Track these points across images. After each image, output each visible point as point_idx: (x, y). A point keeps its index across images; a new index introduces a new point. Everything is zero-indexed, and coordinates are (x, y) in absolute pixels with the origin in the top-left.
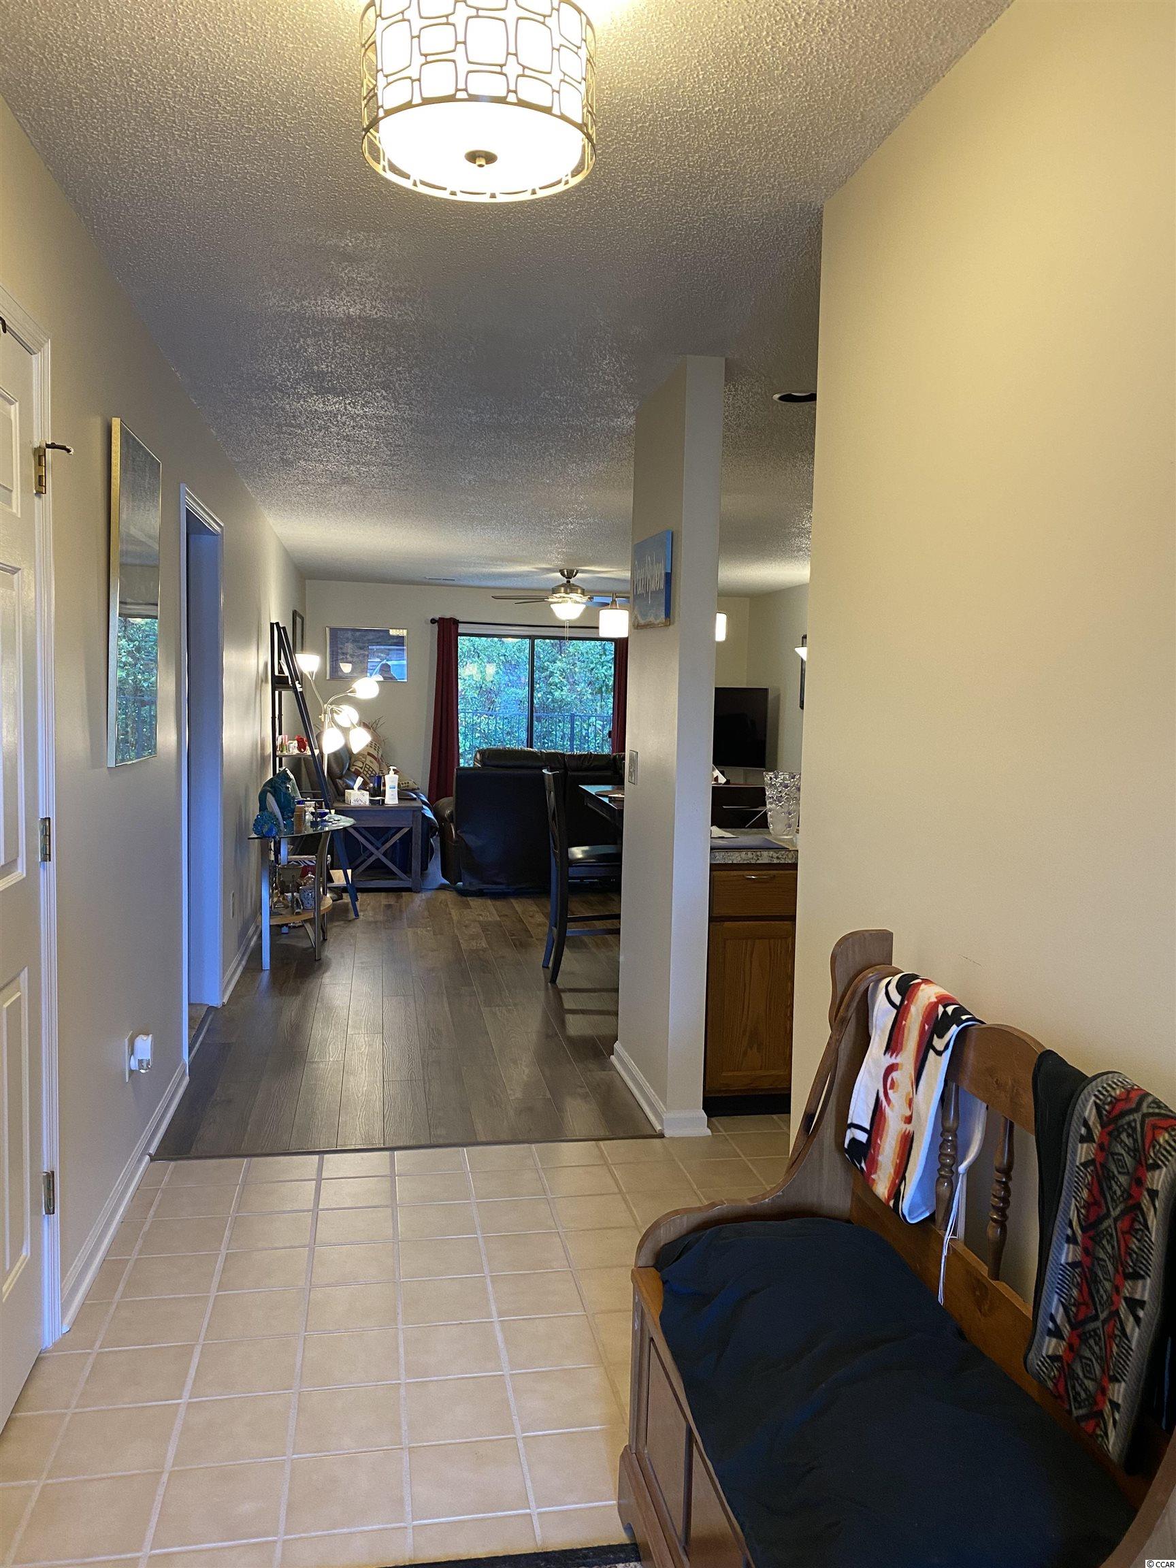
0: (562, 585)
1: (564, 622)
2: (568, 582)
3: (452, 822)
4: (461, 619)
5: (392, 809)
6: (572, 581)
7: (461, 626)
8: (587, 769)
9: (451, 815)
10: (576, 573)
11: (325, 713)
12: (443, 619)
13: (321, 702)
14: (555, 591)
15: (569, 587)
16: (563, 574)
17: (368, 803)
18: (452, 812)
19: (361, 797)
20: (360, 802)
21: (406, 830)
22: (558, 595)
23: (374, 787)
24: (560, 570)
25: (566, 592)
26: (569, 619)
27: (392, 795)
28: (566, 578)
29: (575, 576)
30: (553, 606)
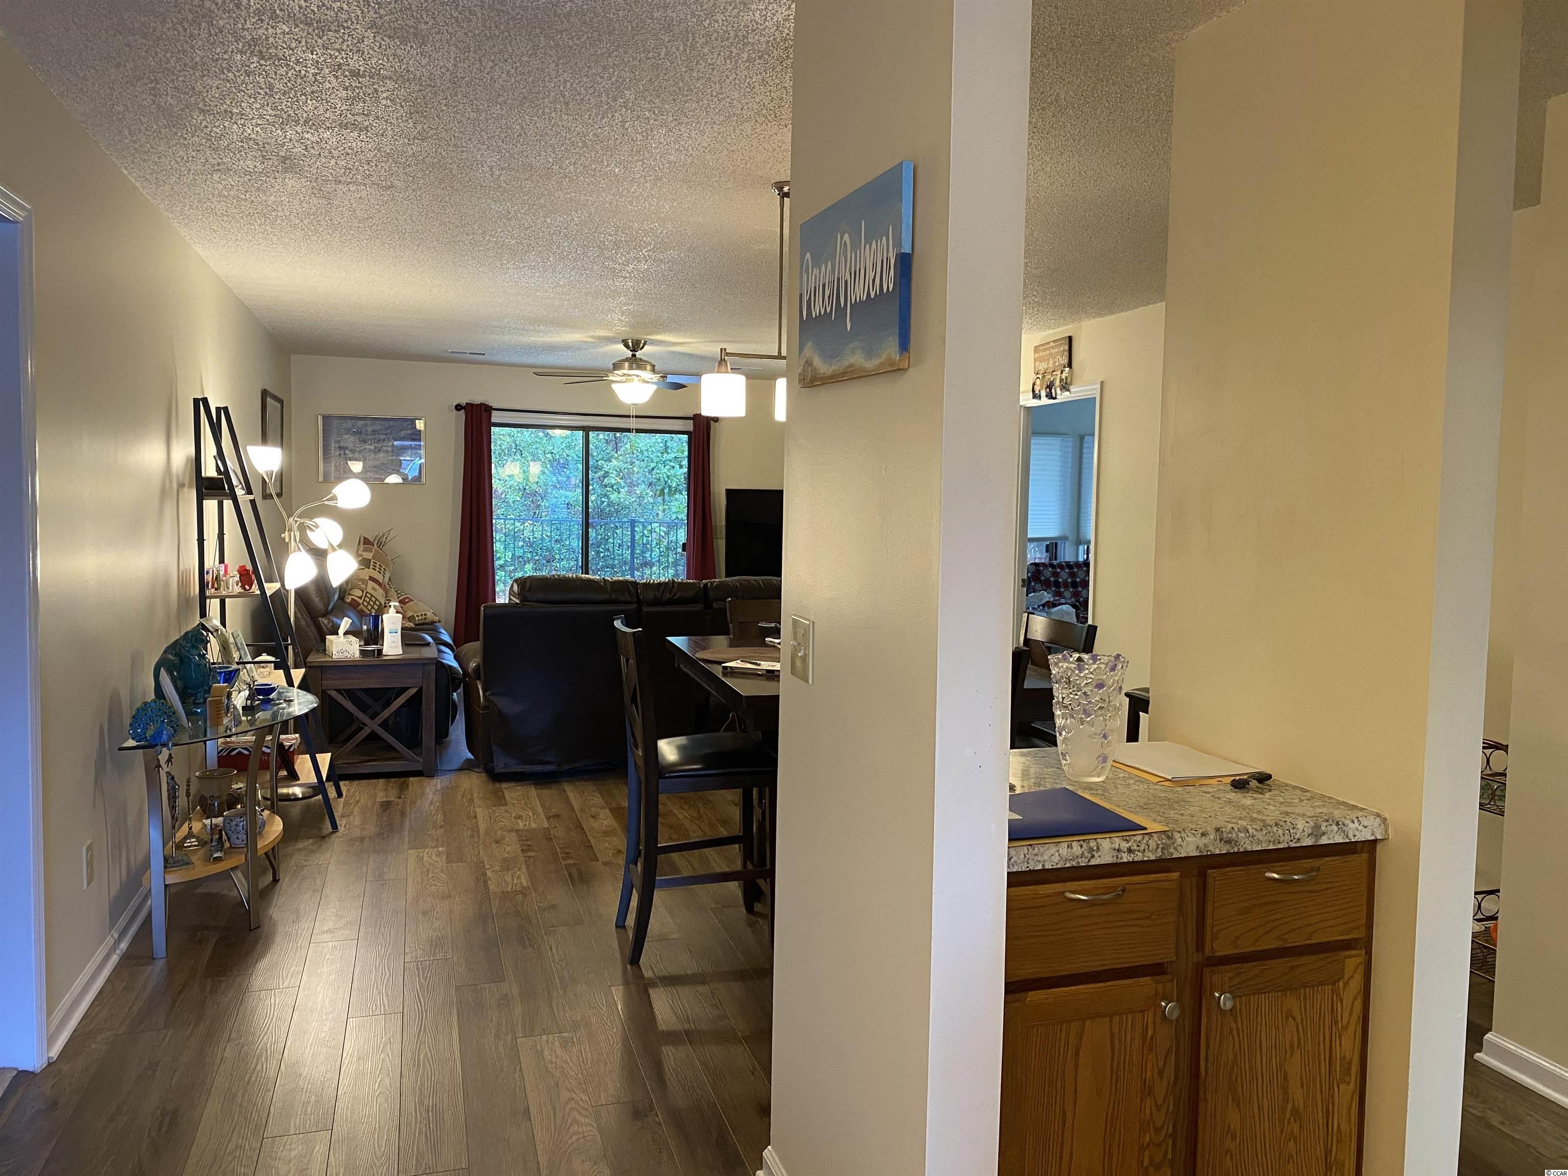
0: (627, 360)
1: (628, 407)
2: (634, 356)
3: (479, 679)
4: (495, 406)
5: (394, 665)
6: (639, 354)
7: (494, 413)
8: (670, 602)
9: (477, 669)
10: (644, 344)
11: (290, 530)
12: (472, 405)
13: (284, 514)
14: (617, 366)
15: (635, 362)
16: (627, 346)
17: (357, 654)
18: (478, 666)
19: (347, 647)
20: (346, 654)
21: (413, 691)
22: (620, 372)
23: (368, 630)
24: (623, 341)
25: (631, 368)
26: (635, 405)
27: (393, 642)
28: (631, 351)
29: (642, 348)
30: (614, 386)
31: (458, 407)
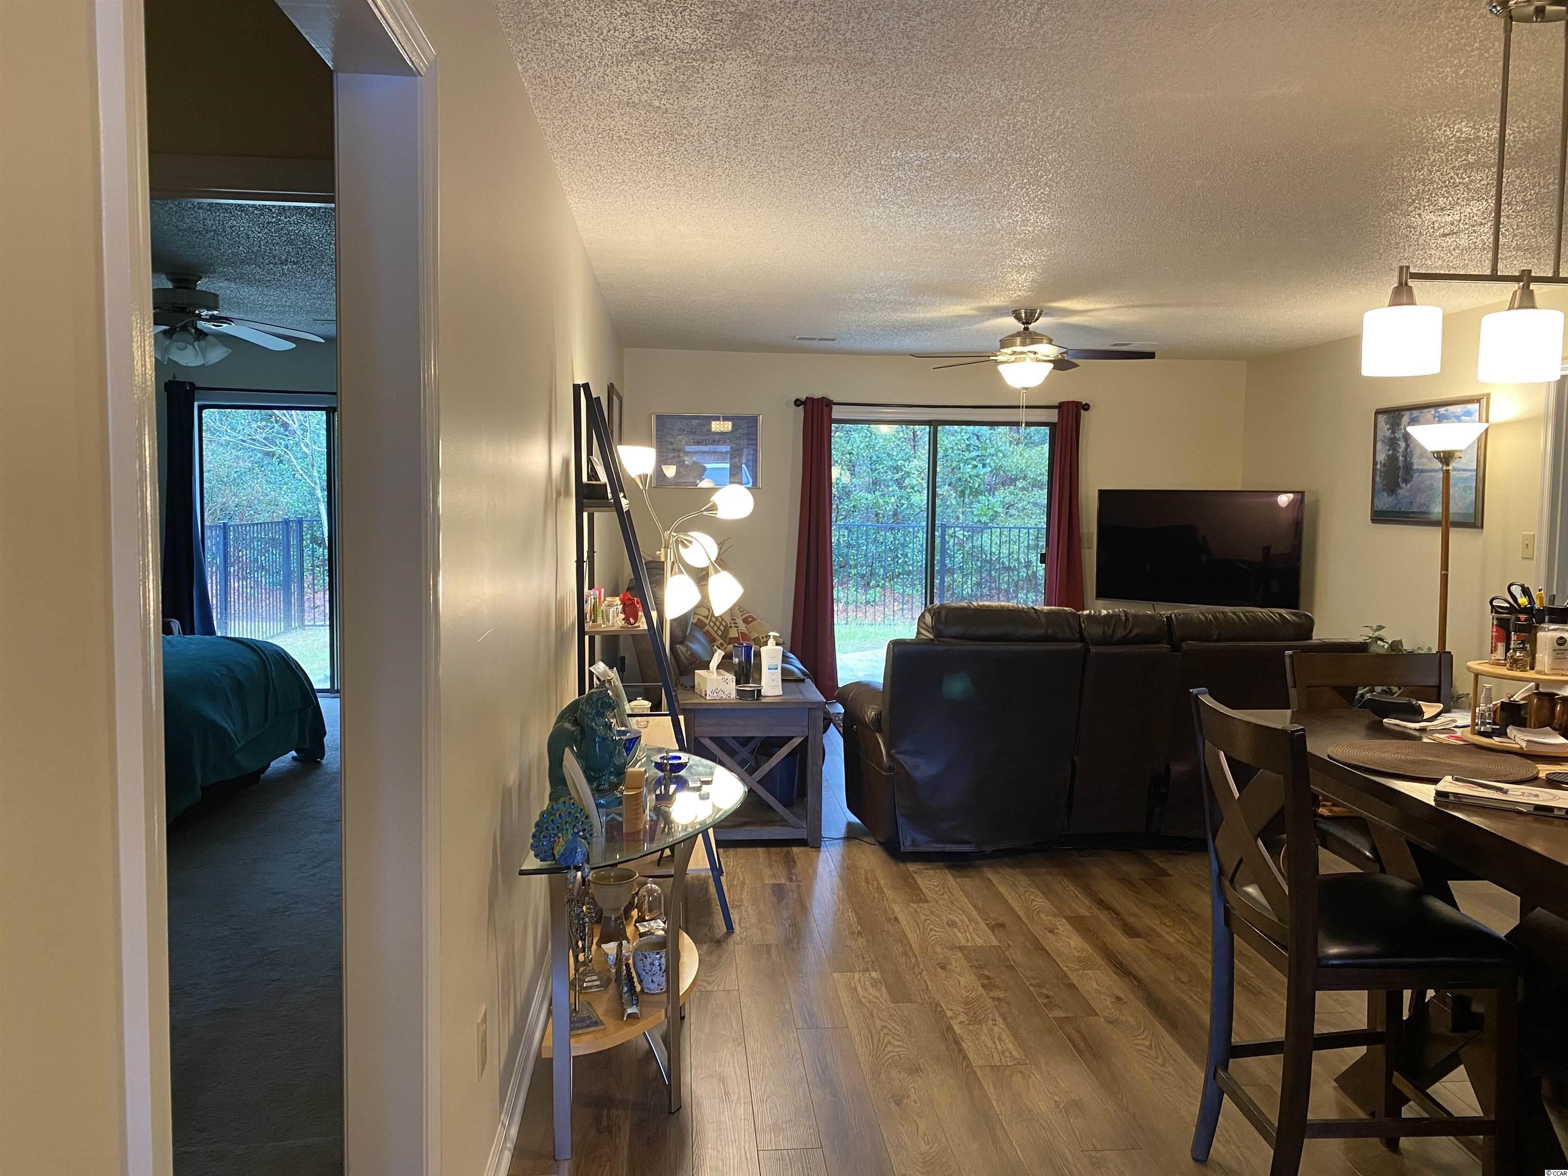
0: (1018, 334)
1: (1016, 392)
2: (1026, 329)
3: (880, 731)
4: (836, 399)
5: (776, 709)
6: (1032, 327)
7: (835, 408)
8: (1124, 641)
9: (878, 719)
10: (1040, 314)
11: (666, 547)
12: (813, 399)
13: (659, 526)
14: (1005, 343)
15: (1029, 337)
16: (1018, 318)
17: (734, 695)
18: (879, 714)
19: (723, 686)
20: (721, 694)
21: (797, 741)
22: (1008, 351)
23: (740, 663)
24: (1014, 312)
25: (1023, 344)
26: (1026, 389)
27: (773, 680)
28: (1023, 323)
29: (1037, 319)
30: (1001, 368)
31: (798, 403)
